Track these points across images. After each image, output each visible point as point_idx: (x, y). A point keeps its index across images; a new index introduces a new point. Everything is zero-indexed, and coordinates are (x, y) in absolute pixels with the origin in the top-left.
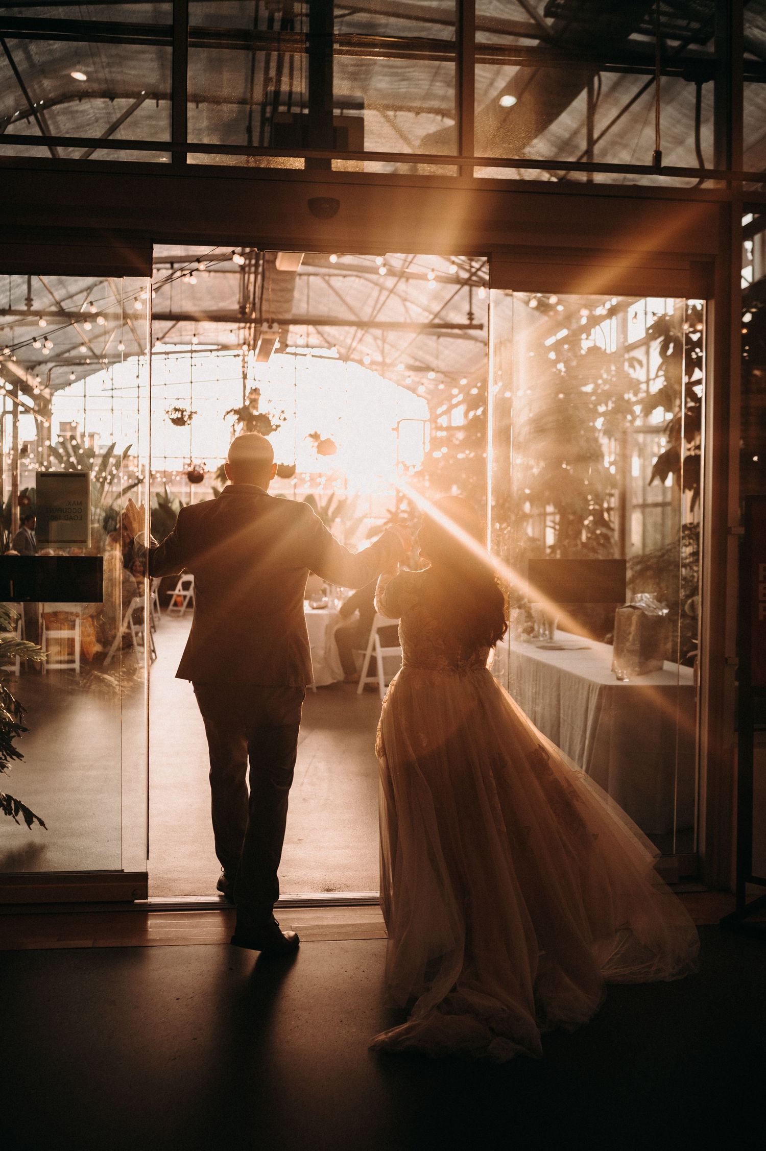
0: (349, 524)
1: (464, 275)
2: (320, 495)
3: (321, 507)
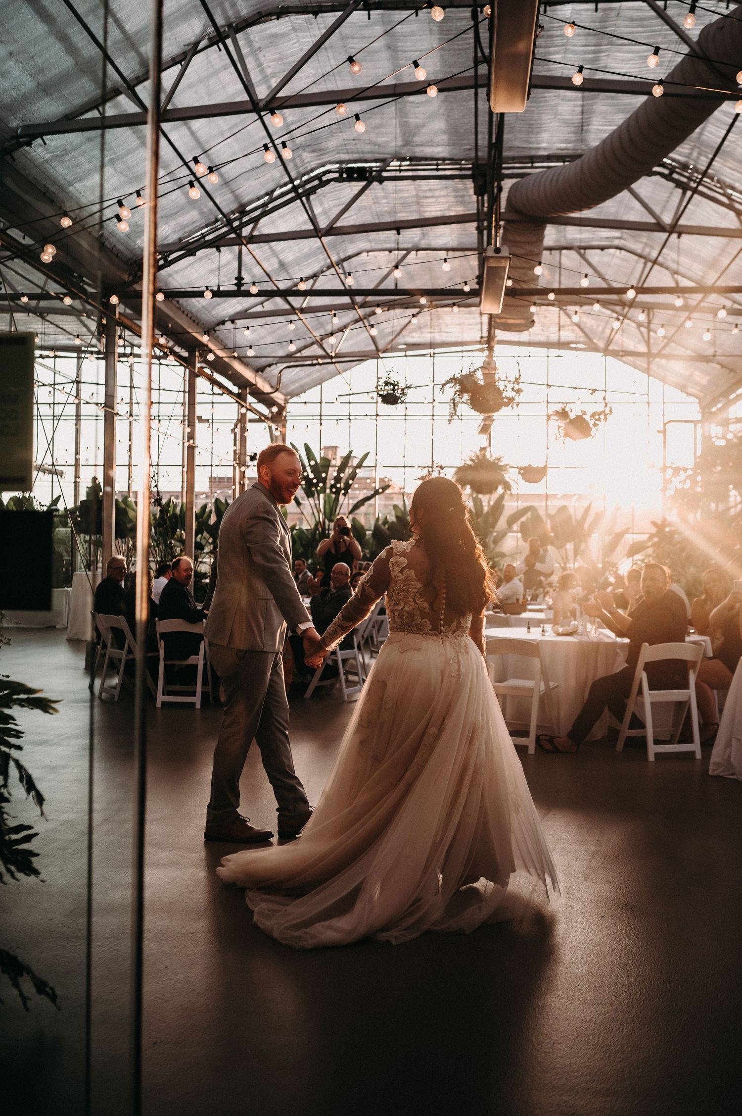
2: (575, 507)
3: (576, 520)
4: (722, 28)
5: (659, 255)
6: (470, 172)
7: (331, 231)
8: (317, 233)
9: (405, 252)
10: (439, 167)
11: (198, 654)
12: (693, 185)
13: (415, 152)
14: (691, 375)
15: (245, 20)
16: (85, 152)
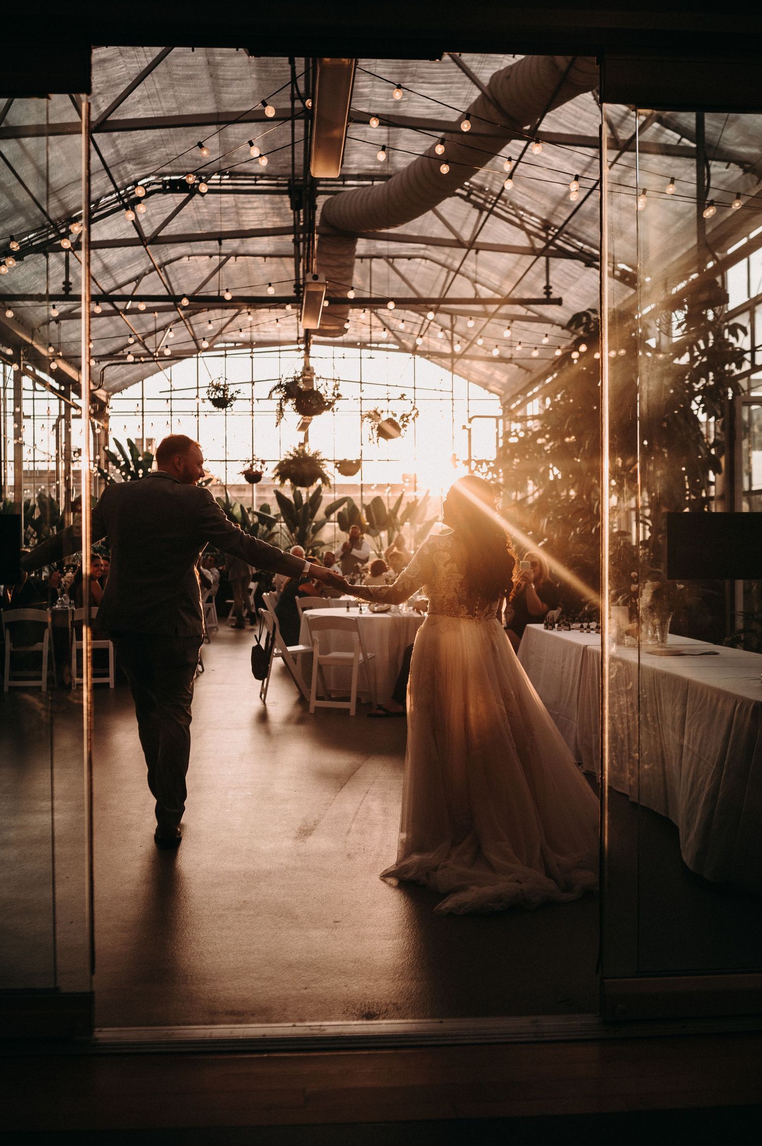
0: (419, 527)
1: (540, 244)
2: (388, 497)
3: (390, 510)
4: (508, 77)
5: (461, 266)
6: (286, 188)
7: (156, 239)
8: (142, 241)
9: (225, 257)
10: (257, 182)
11: (42, 641)
12: (489, 206)
13: (235, 167)
14: (492, 374)
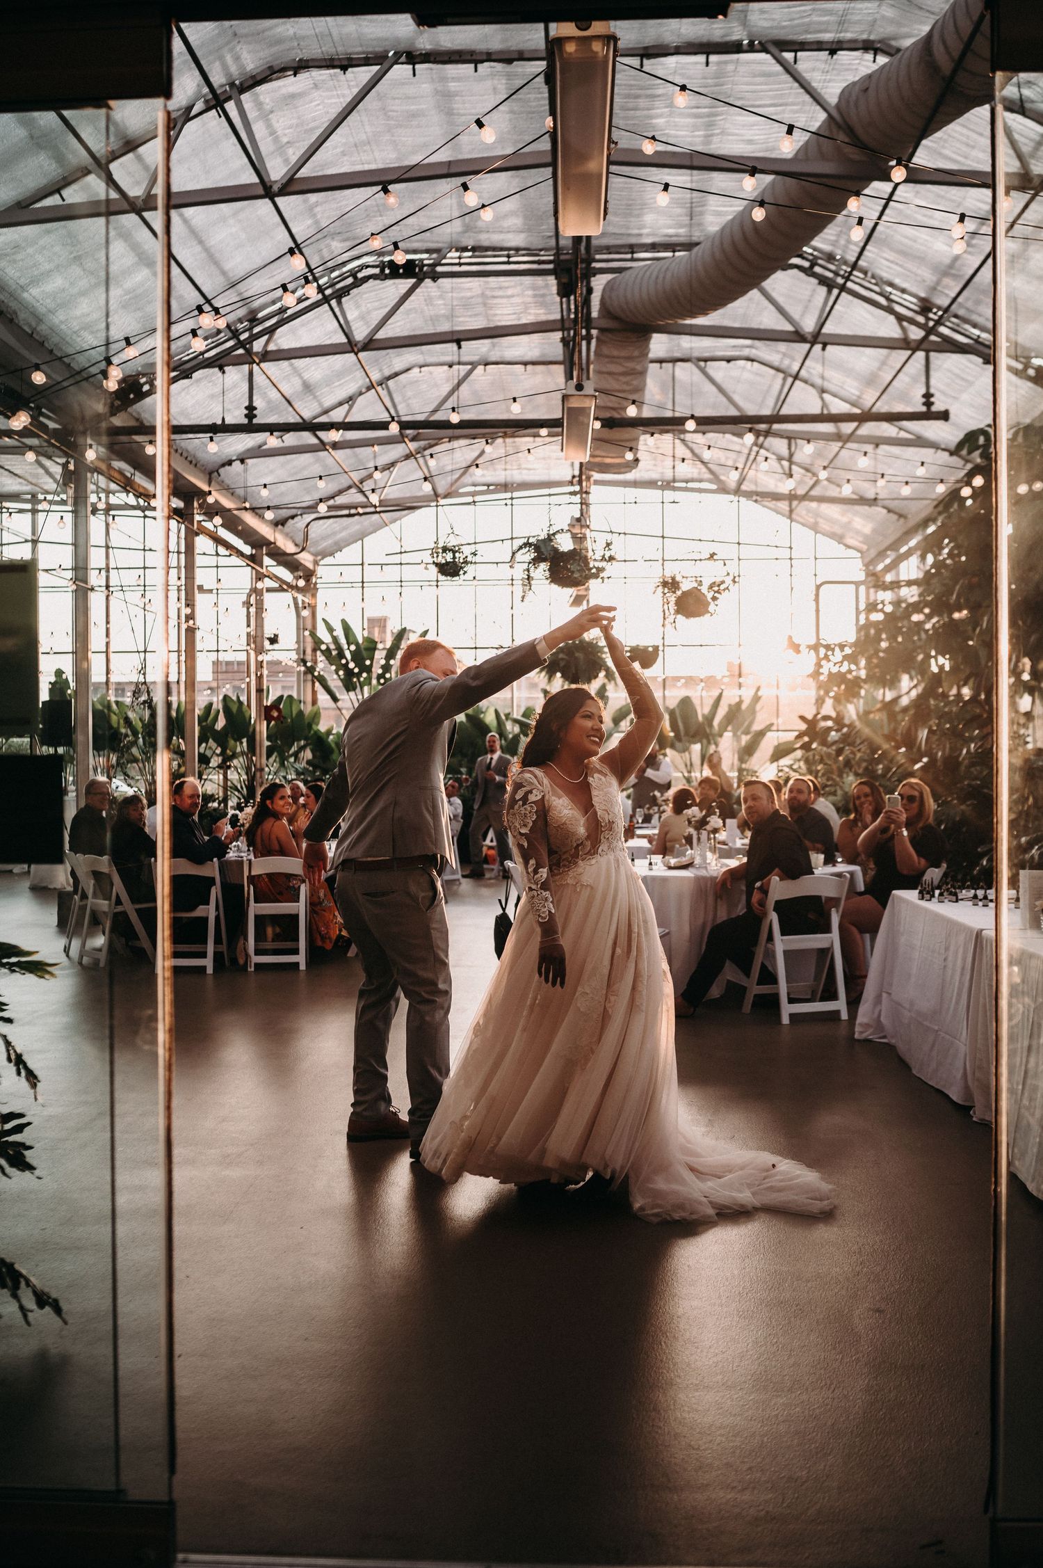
0: (744, 738)
1: (916, 334)
2: (701, 698)
3: (703, 715)
4: (865, 91)
5: (801, 368)
6: (551, 266)
7: (370, 344)
8: (351, 347)
9: (469, 367)
10: (511, 259)
11: (208, 903)
12: (840, 281)
13: (480, 240)
14: (849, 522)
15: (253, 77)
16: (44, 248)
